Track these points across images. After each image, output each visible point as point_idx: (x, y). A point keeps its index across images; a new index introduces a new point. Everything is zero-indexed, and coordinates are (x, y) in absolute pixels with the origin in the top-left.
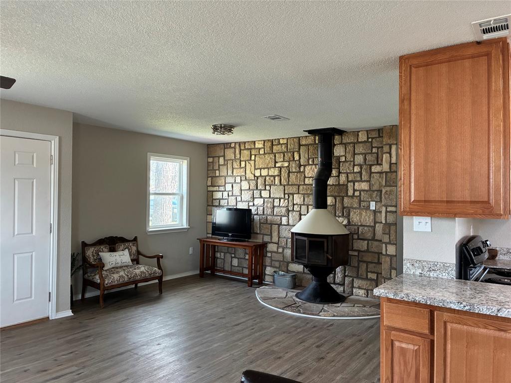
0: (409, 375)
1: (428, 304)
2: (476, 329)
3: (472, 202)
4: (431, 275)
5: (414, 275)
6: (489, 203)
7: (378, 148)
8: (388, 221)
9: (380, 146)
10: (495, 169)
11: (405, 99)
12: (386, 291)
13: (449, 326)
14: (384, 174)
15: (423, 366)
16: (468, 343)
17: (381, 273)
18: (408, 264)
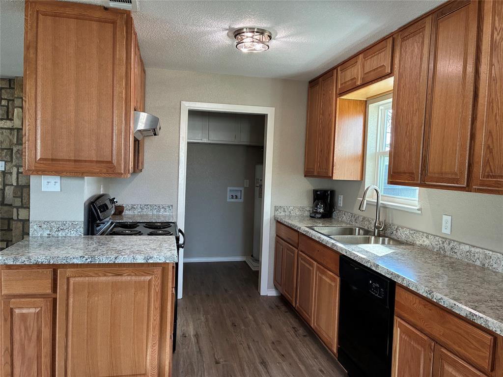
0: (30, 340)
1: (51, 263)
2: (96, 279)
3: (98, 162)
4: (60, 234)
5: (42, 237)
6: (112, 163)
7: (9, 100)
8: (20, 183)
9: (11, 98)
10: (118, 132)
11: (31, 47)
12: (4, 258)
13: (72, 281)
14: (16, 130)
15: (45, 326)
16: (89, 293)
17: (12, 241)
18: (35, 227)
